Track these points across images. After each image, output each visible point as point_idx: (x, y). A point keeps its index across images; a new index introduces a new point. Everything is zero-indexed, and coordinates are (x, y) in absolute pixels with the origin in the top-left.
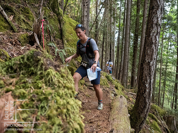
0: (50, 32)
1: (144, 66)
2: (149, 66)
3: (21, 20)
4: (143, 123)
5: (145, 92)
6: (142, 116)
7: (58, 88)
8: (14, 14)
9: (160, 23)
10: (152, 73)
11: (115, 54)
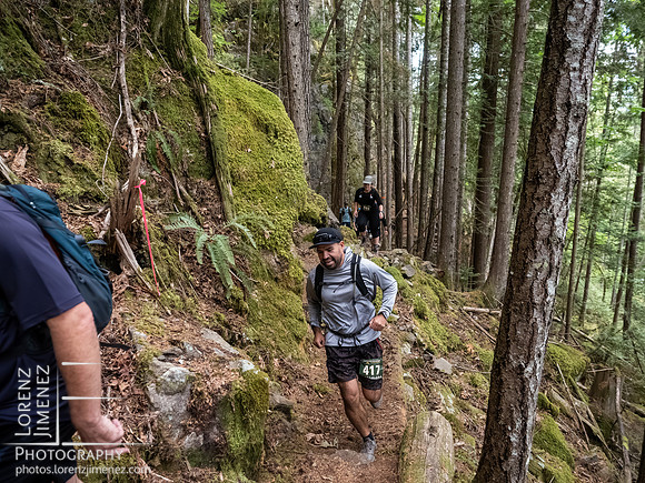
0: (168, 160)
1: (505, 376)
2: (522, 379)
3: (59, 162)
5: (506, 458)
8: (29, 139)
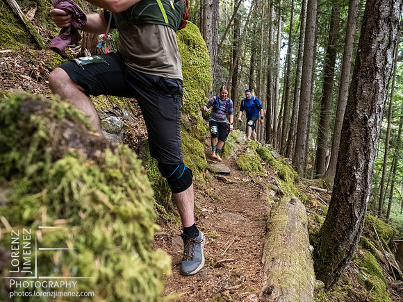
1: (352, 127)
2: (366, 128)
4: (345, 265)
6: (342, 248)
7: (91, 219)
8: (38, 4)
9: (397, 16)
10: (372, 146)
11: (280, 96)
